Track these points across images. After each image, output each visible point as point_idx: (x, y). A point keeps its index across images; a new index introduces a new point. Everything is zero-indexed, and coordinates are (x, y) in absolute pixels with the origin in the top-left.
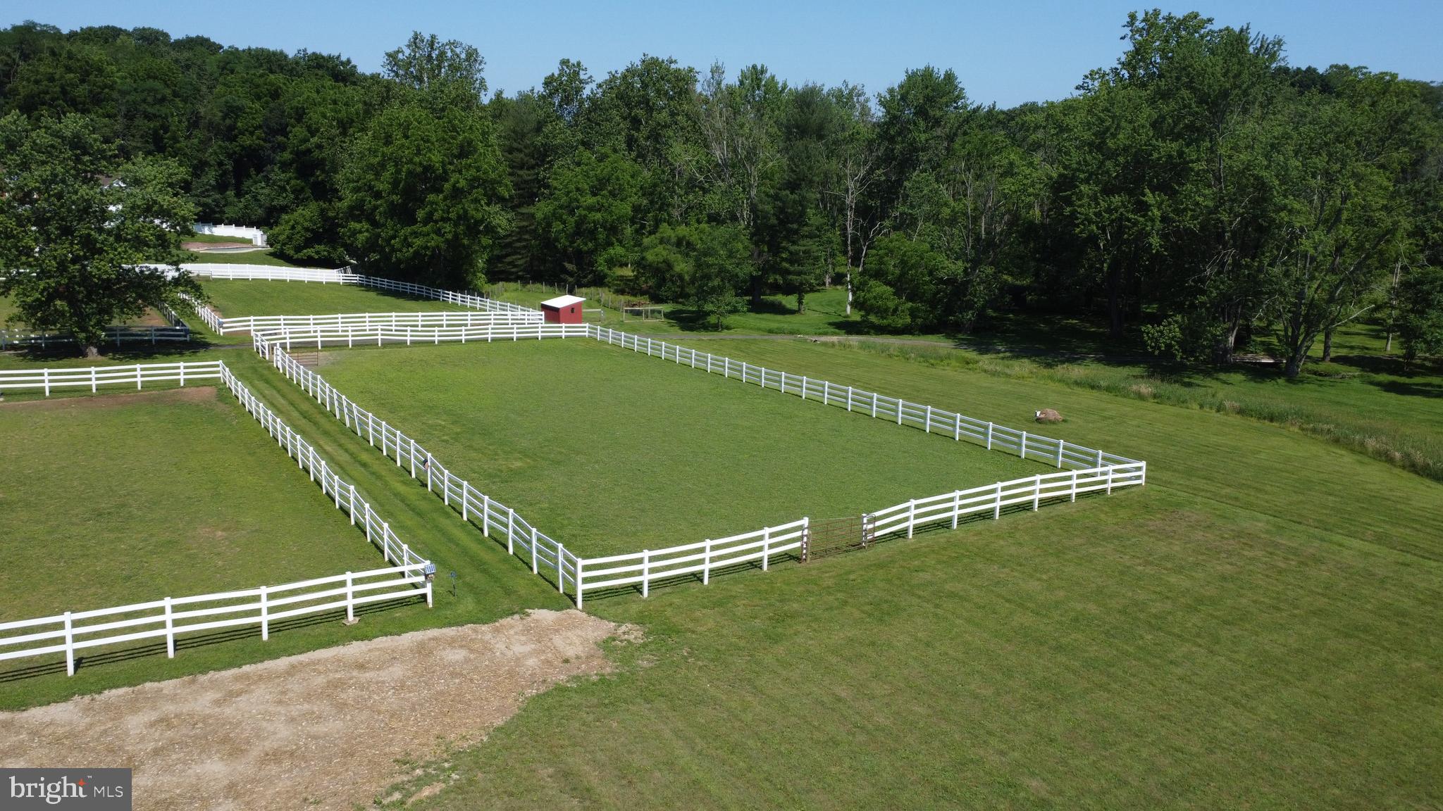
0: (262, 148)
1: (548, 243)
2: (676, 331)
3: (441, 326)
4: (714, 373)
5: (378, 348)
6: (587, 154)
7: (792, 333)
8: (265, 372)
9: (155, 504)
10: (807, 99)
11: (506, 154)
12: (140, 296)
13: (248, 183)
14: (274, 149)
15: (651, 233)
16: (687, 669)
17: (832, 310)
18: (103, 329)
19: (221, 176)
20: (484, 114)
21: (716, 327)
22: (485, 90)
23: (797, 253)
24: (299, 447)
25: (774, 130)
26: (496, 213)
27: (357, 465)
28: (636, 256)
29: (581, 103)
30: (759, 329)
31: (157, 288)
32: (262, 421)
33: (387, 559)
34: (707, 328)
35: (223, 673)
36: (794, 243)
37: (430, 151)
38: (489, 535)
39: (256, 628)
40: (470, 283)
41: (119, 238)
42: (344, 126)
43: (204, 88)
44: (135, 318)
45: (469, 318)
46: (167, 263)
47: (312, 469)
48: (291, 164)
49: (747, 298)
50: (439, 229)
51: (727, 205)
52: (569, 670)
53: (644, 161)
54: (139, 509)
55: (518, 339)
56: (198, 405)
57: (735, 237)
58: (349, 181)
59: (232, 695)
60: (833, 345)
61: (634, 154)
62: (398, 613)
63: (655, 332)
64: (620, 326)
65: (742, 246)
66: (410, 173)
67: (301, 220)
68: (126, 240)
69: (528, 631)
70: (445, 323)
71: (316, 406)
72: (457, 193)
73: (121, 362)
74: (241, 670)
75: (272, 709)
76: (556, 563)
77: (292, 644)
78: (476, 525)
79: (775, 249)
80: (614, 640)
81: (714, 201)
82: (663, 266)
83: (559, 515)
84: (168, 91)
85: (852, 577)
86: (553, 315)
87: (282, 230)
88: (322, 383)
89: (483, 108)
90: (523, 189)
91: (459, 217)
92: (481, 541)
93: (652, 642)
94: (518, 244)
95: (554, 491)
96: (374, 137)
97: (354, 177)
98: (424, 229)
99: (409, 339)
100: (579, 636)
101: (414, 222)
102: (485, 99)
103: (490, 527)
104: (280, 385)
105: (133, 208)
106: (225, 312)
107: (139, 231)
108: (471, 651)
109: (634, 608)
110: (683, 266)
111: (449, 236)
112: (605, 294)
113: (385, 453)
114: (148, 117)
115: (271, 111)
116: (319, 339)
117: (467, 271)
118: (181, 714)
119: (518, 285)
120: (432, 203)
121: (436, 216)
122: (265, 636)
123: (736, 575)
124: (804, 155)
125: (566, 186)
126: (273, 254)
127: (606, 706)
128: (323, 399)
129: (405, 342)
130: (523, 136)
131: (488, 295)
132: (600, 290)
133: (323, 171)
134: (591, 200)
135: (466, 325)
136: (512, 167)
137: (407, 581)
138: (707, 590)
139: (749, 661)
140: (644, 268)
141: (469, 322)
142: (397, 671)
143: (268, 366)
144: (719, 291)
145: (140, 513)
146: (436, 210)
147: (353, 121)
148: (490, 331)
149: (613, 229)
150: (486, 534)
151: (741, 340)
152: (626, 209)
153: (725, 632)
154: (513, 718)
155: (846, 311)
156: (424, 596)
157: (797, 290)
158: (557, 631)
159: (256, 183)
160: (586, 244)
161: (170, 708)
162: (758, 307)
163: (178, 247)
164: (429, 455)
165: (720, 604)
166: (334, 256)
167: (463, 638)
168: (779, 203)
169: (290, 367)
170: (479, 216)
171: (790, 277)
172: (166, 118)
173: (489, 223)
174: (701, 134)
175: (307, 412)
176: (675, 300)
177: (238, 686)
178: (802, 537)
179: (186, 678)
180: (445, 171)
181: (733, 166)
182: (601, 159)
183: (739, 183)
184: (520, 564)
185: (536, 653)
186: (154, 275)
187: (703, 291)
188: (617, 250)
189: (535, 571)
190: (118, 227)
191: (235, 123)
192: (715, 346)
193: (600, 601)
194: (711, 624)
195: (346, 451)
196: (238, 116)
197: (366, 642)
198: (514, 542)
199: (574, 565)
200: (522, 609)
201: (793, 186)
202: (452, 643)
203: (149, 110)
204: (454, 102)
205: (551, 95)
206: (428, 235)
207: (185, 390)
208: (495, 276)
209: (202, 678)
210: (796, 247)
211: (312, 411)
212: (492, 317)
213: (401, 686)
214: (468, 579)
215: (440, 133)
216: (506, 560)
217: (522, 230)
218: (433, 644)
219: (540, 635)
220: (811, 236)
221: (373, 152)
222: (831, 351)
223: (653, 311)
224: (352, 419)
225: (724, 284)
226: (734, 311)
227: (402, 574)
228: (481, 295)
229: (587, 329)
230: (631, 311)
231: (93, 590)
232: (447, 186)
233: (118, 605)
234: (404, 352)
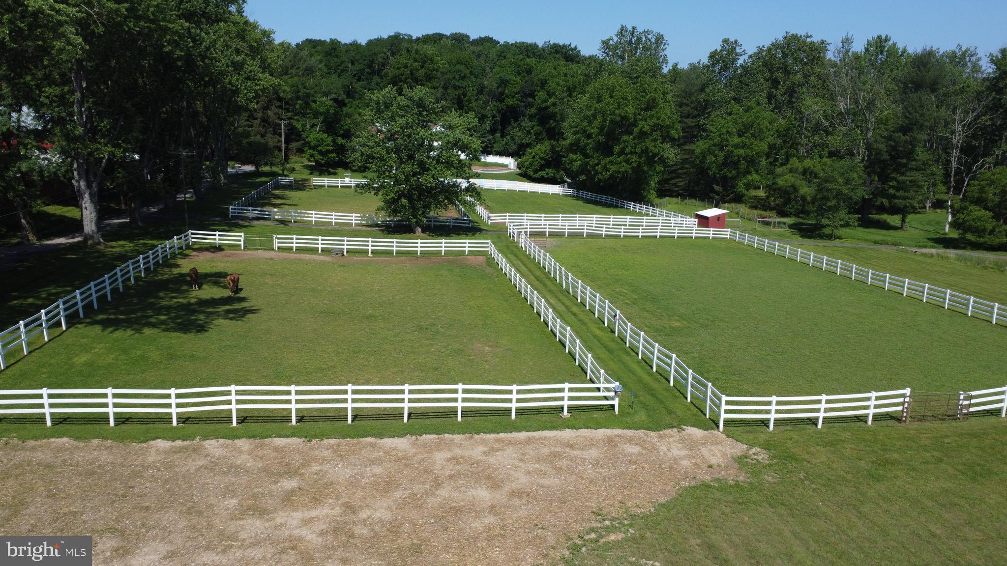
0: (518, 106)
1: (702, 171)
2: (798, 238)
3: (625, 225)
4: (827, 271)
5: (584, 238)
6: (737, 106)
7: (895, 244)
8: (514, 249)
9: (451, 325)
10: (925, 60)
11: (677, 107)
12: (447, 198)
13: (509, 128)
14: (525, 107)
15: (782, 165)
16: (804, 489)
17: (931, 228)
18: (425, 217)
19: (493, 124)
20: (664, 80)
21: (830, 237)
22: (666, 63)
23: (904, 182)
24: (535, 298)
25: (892, 86)
26: (667, 149)
27: (569, 314)
28: (770, 182)
29: (736, 70)
30: (866, 240)
31: (457, 193)
32: (513, 280)
33: (588, 378)
34: (822, 237)
35: (488, 436)
36: (902, 174)
37: (627, 106)
38: (656, 371)
39: (508, 411)
40: (645, 197)
41: (438, 162)
42: (570, 90)
43: (488, 69)
44: (443, 211)
45: (645, 221)
46: (463, 178)
47: (542, 313)
48: (535, 116)
49: (857, 216)
50: (628, 160)
51: (846, 145)
52: (712, 474)
53: (780, 111)
54: (442, 328)
55: (678, 237)
56: (475, 267)
57: (852, 169)
58: (571, 127)
59: (493, 450)
60: (932, 256)
61: (772, 106)
62: (596, 415)
63: (780, 238)
64: (754, 232)
65: (858, 175)
66: (612, 121)
67: (539, 152)
68: (442, 163)
69: (683, 441)
70: (628, 223)
71: (545, 274)
72: (643, 135)
73: (433, 237)
74: (499, 436)
75: (517, 463)
76: (706, 396)
77: (529, 424)
78: (647, 363)
79: (884, 178)
80: (746, 458)
81: (835, 141)
82: (791, 190)
83: (707, 363)
84: (467, 72)
85: (947, 440)
86: (704, 221)
87: (527, 159)
88: (549, 258)
89: (664, 76)
90: (688, 132)
91: (642, 151)
92: (651, 374)
93: (775, 464)
94: (680, 171)
95: (702, 346)
96: (591, 98)
97: (574, 124)
98: (618, 159)
99: (604, 233)
100: (720, 450)
101: (612, 154)
102: (665, 70)
103: (658, 365)
104: (522, 258)
105: (447, 143)
106: (491, 210)
107: (450, 157)
108: (644, 448)
109: (762, 437)
110: (806, 190)
111: (635, 165)
112: (743, 209)
113: (587, 308)
114: (456, 88)
115: (526, 83)
116: (547, 230)
117: (644, 189)
118: (465, 457)
119: (679, 200)
120: (625, 142)
121: (627, 150)
122: (513, 416)
123: (845, 425)
124: (917, 105)
125: (719, 130)
126: (520, 174)
127: (740, 503)
128: (549, 269)
129: (601, 235)
130: (691, 94)
131: (657, 206)
132: (739, 205)
133: (555, 121)
134: (737, 140)
135: (642, 226)
136: (681, 117)
137: (601, 394)
138: (820, 432)
139: (855, 491)
140: (774, 190)
141: (644, 224)
142: (594, 453)
143: (516, 245)
144: (836, 209)
145: (442, 330)
146: (627, 147)
147: (576, 87)
148: (659, 231)
149: (752, 162)
150: (654, 370)
151: (851, 248)
152: (764, 147)
153: (835, 466)
154: (671, 500)
155: (944, 229)
156: (613, 406)
157: (902, 212)
158: (704, 444)
159: (513, 128)
160: (731, 172)
161: (458, 452)
162: (866, 223)
163: (470, 168)
164: (618, 312)
165: (830, 444)
166: (557, 176)
167: (638, 438)
168: (892, 143)
169: (530, 247)
170: (656, 151)
171: (896, 201)
172: (465, 88)
173: (663, 155)
174: (828, 90)
175: (539, 276)
176: (797, 215)
177: (497, 446)
178: (903, 404)
179: (467, 435)
180: (635, 120)
181: (855, 114)
182: (748, 110)
183: (858, 127)
184: (678, 394)
185: (689, 457)
186: (455, 185)
187: (822, 209)
188: (754, 177)
189: (689, 400)
190: (438, 155)
191: (504, 90)
192: (829, 251)
193: (736, 428)
194: (823, 458)
195: (563, 304)
196: (506, 86)
197: (575, 430)
198: (674, 377)
199: (720, 399)
200: (679, 425)
201: (905, 130)
202: (630, 440)
203: (457, 84)
204: (645, 72)
205: (713, 65)
206: (621, 163)
207: (468, 257)
208: (662, 193)
209: (476, 437)
210: (903, 178)
211: (543, 276)
212: (661, 221)
213: (596, 464)
214: (642, 399)
215: (634, 94)
216: (668, 389)
217: (685, 161)
218: (617, 439)
219: (691, 445)
220: (917, 169)
221: (589, 107)
222: (929, 260)
223: (779, 223)
224: (567, 283)
225: (839, 204)
226: (847, 225)
227: (598, 389)
228: (653, 206)
229: (729, 233)
230: (762, 222)
231: (417, 373)
232: (636, 130)
233: (430, 384)
234: (600, 242)
